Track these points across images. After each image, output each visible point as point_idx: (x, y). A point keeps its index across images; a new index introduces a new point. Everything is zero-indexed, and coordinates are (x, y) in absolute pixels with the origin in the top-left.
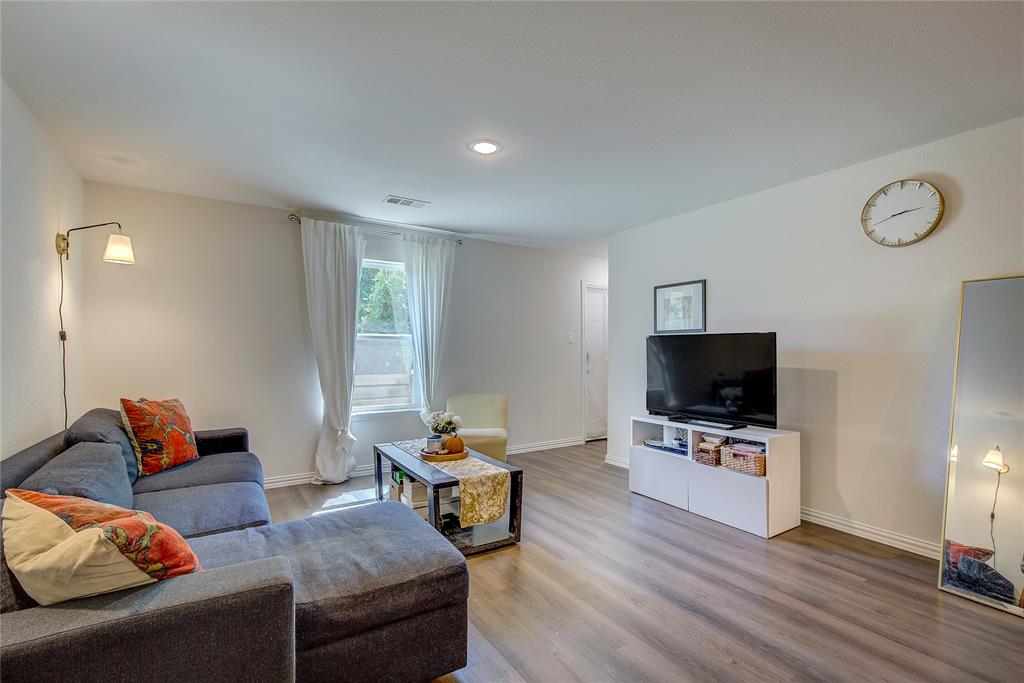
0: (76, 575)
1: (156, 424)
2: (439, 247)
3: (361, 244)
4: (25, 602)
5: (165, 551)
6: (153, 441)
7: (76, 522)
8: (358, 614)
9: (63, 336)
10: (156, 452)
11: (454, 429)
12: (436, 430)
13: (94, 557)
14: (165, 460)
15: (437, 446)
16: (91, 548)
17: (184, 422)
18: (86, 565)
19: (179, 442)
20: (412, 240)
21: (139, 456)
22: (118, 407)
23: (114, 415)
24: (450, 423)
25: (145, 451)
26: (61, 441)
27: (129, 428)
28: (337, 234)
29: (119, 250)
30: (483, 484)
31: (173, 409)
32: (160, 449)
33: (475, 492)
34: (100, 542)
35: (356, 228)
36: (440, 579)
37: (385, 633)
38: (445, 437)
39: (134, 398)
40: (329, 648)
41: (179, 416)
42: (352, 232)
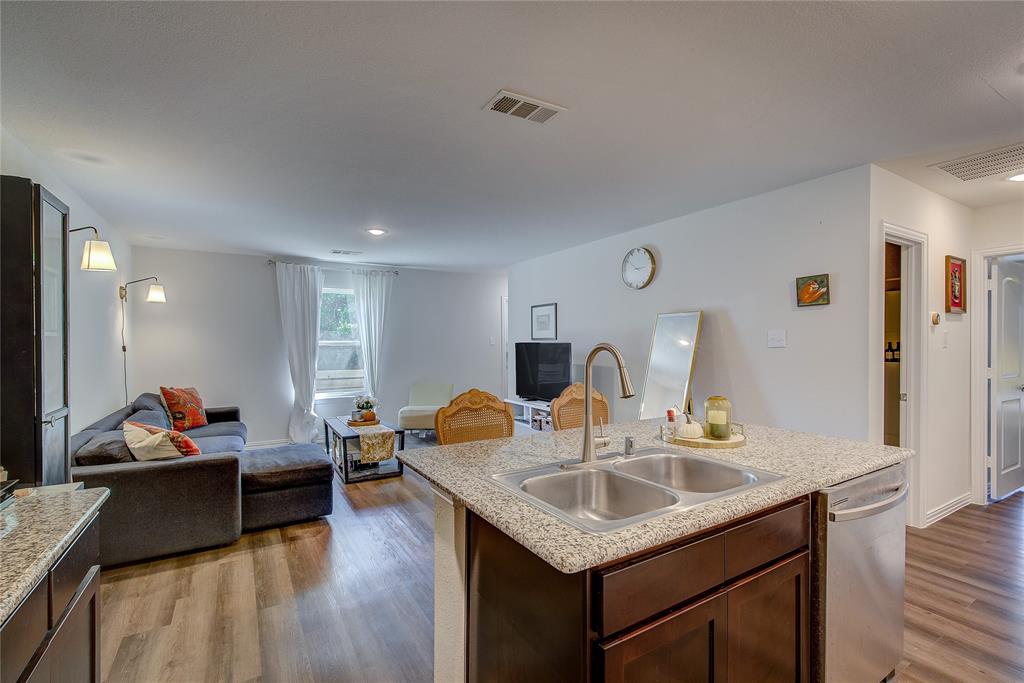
0: (155, 448)
1: (181, 402)
2: (379, 278)
3: (320, 278)
4: (134, 459)
5: (187, 445)
6: (180, 412)
7: (152, 433)
8: (274, 480)
9: (124, 349)
10: (181, 419)
11: (371, 407)
12: (359, 407)
13: (162, 442)
14: (187, 424)
15: (357, 417)
16: (161, 439)
17: (198, 402)
18: (158, 444)
19: (195, 413)
20: (358, 274)
21: (172, 421)
22: (159, 392)
23: (157, 397)
24: (367, 403)
25: (175, 418)
26: (129, 410)
27: (165, 405)
28: (303, 272)
29: (156, 295)
30: (376, 438)
31: (192, 395)
32: (183, 418)
33: (370, 442)
34: (164, 436)
35: (316, 267)
36: (316, 470)
37: (287, 491)
38: (364, 411)
39: (167, 387)
40: (260, 495)
41: (196, 399)
42: (313, 270)
